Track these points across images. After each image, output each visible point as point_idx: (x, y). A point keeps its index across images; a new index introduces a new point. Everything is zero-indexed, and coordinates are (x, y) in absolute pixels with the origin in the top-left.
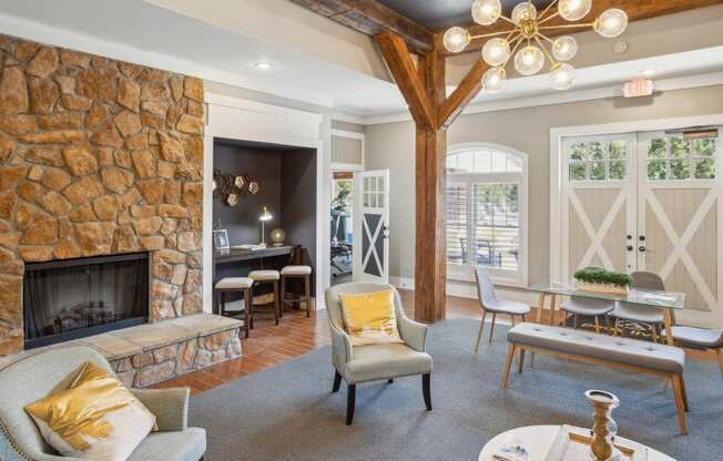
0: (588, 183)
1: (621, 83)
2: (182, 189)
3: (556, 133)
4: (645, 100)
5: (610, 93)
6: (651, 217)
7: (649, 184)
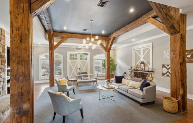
0: (72, 60)
1: (78, 46)
2: (2, 60)
3: (68, 52)
4: (80, 49)
5: (76, 47)
6: (80, 65)
7: (80, 60)
